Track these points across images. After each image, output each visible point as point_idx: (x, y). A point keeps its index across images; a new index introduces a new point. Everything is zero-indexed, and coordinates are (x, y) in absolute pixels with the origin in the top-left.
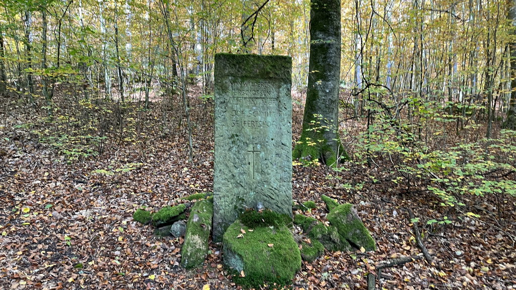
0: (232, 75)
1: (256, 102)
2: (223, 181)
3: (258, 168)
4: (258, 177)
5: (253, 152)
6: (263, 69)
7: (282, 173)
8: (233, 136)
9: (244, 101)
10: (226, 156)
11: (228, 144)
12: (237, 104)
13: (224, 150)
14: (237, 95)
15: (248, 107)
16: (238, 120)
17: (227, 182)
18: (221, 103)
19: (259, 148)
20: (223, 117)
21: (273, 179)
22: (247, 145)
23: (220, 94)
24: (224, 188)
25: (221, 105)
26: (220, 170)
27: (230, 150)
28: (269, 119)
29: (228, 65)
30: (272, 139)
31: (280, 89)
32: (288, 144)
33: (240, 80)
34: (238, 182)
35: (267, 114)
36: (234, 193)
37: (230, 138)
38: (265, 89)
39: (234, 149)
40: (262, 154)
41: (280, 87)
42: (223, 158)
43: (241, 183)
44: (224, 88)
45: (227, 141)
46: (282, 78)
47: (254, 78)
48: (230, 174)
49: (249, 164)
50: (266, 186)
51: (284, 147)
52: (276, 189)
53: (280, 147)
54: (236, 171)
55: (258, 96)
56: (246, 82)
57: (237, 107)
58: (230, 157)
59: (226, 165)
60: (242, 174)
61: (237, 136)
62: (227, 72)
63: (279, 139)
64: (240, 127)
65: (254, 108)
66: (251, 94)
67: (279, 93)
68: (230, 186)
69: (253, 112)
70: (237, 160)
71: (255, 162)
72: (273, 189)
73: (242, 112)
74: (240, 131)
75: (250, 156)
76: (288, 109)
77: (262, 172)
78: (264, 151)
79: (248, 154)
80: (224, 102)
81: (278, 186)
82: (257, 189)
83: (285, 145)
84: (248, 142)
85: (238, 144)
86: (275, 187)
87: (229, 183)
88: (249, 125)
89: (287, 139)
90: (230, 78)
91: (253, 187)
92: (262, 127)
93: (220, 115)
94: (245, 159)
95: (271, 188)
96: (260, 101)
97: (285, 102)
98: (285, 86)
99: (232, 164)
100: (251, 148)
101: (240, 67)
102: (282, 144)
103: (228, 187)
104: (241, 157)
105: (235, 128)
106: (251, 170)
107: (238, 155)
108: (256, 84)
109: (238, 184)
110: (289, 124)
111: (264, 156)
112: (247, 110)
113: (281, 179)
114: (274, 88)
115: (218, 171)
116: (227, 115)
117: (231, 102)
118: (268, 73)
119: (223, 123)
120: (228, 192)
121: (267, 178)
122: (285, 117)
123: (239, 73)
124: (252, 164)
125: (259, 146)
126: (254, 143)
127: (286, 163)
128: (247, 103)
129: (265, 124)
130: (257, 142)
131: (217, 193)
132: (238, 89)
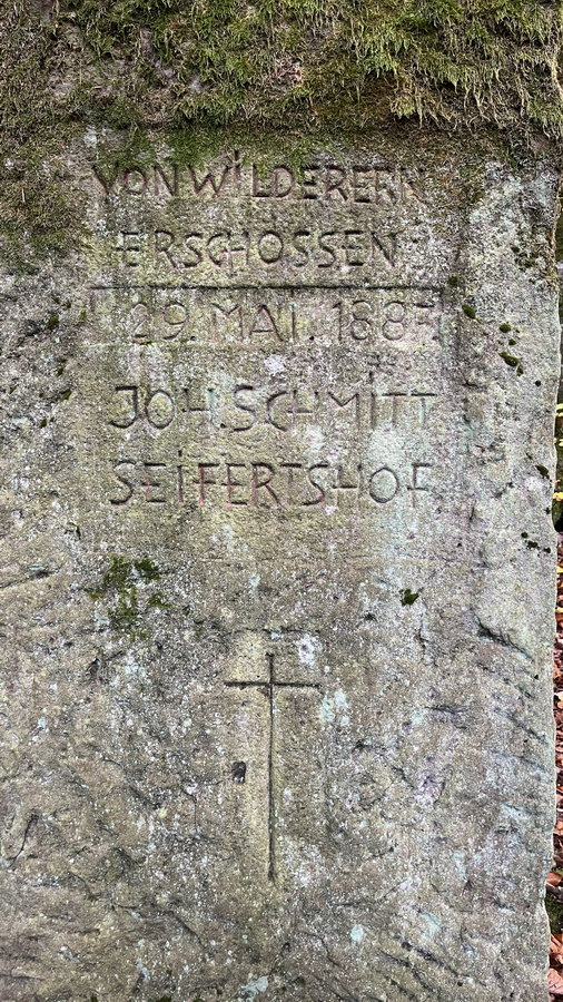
0: (100, 110)
1: (285, 321)
2: (55, 895)
3: (301, 808)
4: (304, 870)
5: (268, 688)
6: (343, 51)
7: (480, 842)
8: (116, 576)
9: (200, 315)
10: (66, 719)
11: (82, 632)
12: (145, 338)
13: (59, 675)
14: (145, 272)
15: (229, 355)
16: (157, 453)
17: (78, 897)
18: (32, 330)
19: (307, 658)
20: (46, 434)
21: (410, 884)
22: (225, 640)
23: (21, 268)
24: (59, 938)
25: (30, 347)
26: (34, 818)
27: (97, 671)
28: (387, 446)
29: (73, 37)
30: (409, 599)
31: (475, 216)
32: (525, 636)
33: (164, 152)
34: (163, 898)
35: (369, 413)
36: (130, 980)
37: (96, 593)
38: (355, 213)
39: (129, 666)
40: (333, 706)
41: (469, 197)
42: (54, 733)
43: (183, 912)
44: (43, 219)
45: (75, 610)
46: (491, 126)
47: (272, 129)
48: (103, 849)
49: (239, 771)
50: (358, 934)
51: (499, 655)
52: (430, 957)
53: (465, 656)
54: (144, 825)
55: (307, 275)
56: (209, 164)
57: (146, 361)
58: (101, 729)
59: (76, 781)
61: (148, 571)
62: (63, 90)
63: (461, 598)
64: (172, 509)
65: (275, 364)
66: (248, 260)
67: (462, 241)
69: (263, 392)
70: (150, 749)
71: (279, 760)
72: (413, 955)
73: (188, 396)
74: (172, 541)
75: (244, 718)
76: (534, 372)
77: (333, 838)
78: (348, 685)
79: (229, 707)
80: (53, 324)
81: (448, 940)
82: (295, 955)
83: (504, 643)
84: (227, 614)
85: (158, 634)
86: (424, 941)
87: (96, 906)
88: (243, 492)
89: (522, 598)
90: (91, 138)
91: (265, 941)
92: (330, 510)
93: (24, 422)
94: (207, 741)
95: (395, 948)
96: (314, 311)
97: (509, 318)
98: (513, 187)
99: (118, 777)
100: (248, 661)
101: (158, 50)
102: (486, 632)
103: (87, 932)
104: (180, 725)
105: (133, 515)
106: (254, 816)
107: (153, 710)
108: (285, 179)
109: (157, 920)
110: (535, 483)
111: (345, 721)
112: (222, 379)
113: (469, 885)
114: (423, 213)
115: (18, 825)
116: (76, 416)
117: (106, 320)
118: (381, 84)
119: (48, 481)
120: (88, 967)
121: (373, 882)
122: (511, 428)
123: (157, 96)
124: (257, 779)
125: (308, 650)
126: (272, 624)
127: (504, 772)
128: (213, 326)
129: (358, 481)
130: (296, 613)
131: (19, 970)
132: (149, 223)
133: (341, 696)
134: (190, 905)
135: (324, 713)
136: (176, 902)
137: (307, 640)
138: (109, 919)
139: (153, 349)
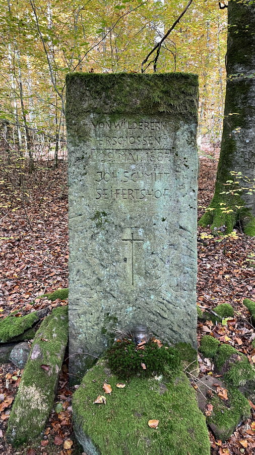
0: (94, 110)
1: (135, 157)
2: (83, 289)
3: (139, 268)
4: (140, 282)
5: (131, 241)
6: (148, 97)
7: (180, 275)
8: (97, 215)
9: (116, 156)
10: (86, 248)
11: (89, 228)
12: (104, 161)
13: (85, 238)
14: (104, 146)
15: (123, 164)
16: (106, 187)
17: (89, 289)
18: (78, 159)
19: (141, 234)
20: (81, 183)
21: (164, 286)
22: (122, 230)
23: (75, 145)
24: (84, 299)
25: (77, 163)
26: (78, 271)
27: (93, 237)
28: (158, 185)
29: (88, 94)
30: (164, 220)
31: (177, 133)
32: (190, 228)
33: (108, 119)
34: (108, 289)
35: (154, 177)
36: (100, 308)
37: (93, 219)
38: (151, 132)
39: (100, 236)
40: (147, 245)
41: (177, 129)
42: (83, 251)
43: (112, 292)
44: (81, 134)
45: (88, 223)
46: (181, 113)
47: (133, 114)
48: (94, 278)
49: (125, 260)
50: (152, 297)
51: (184, 233)
52: (169, 302)
53: (176, 233)
54: (103, 273)
55: (140, 147)
56: (118, 122)
57: (104, 166)
58: (94, 250)
59: (88, 262)
60: (114, 277)
61: (105, 214)
62: (85, 105)
63: (175, 220)
64: (110, 200)
65: (133, 167)
66: (127, 143)
67: (175, 139)
68: (95, 296)
69: (131, 173)
70: (105, 255)
71: (134, 257)
72: (165, 302)
73: (113, 174)
74: (110, 207)
75: (126, 248)
76: (192, 168)
77: (147, 275)
78: (150, 240)
79: (123, 245)
80: (83, 158)
81: (173, 298)
82: (138, 302)
83: (185, 230)
84: (122, 224)
85: (107, 228)
86: (167, 298)
87: (93, 291)
88: (126, 196)
89: (189, 219)
90: (92, 116)
91: (131, 299)
92: (146, 200)
93: (76, 180)
94: (118, 253)
95: (161, 300)
96: (142, 154)
97: (186, 156)
98: (186, 126)
99: (98, 261)
100: (127, 234)
101: (107, 97)
102: (181, 227)
103: (90, 298)
104: (112, 249)
105: (101, 201)
106: (129, 270)
107: (106, 246)
108: (135, 125)
109: (107, 294)
110: (192, 193)
111: (149, 248)
112: (121, 170)
113: (177, 285)
114: (166, 132)
115: (75, 273)
116: (88, 179)
117: (95, 157)
118: (157, 105)
119: (81, 194)
120: (91, 306)
121: (156, 285)
122: (186, 181)
123: (107, 107)
124: (129, 262)
125: (141, 232)
126: (133, 226)
127: (186, 260)
128: (119, 158)
129: (152, 193)
130: (138, 224)
131: (74, 308)
132: (105, 135)
133: (148, 242)
134: (114, 291)
135: (144, 246)
136: (111, 290)
137: (140, 230)
138: (96, 294)
139: (105, 163)
